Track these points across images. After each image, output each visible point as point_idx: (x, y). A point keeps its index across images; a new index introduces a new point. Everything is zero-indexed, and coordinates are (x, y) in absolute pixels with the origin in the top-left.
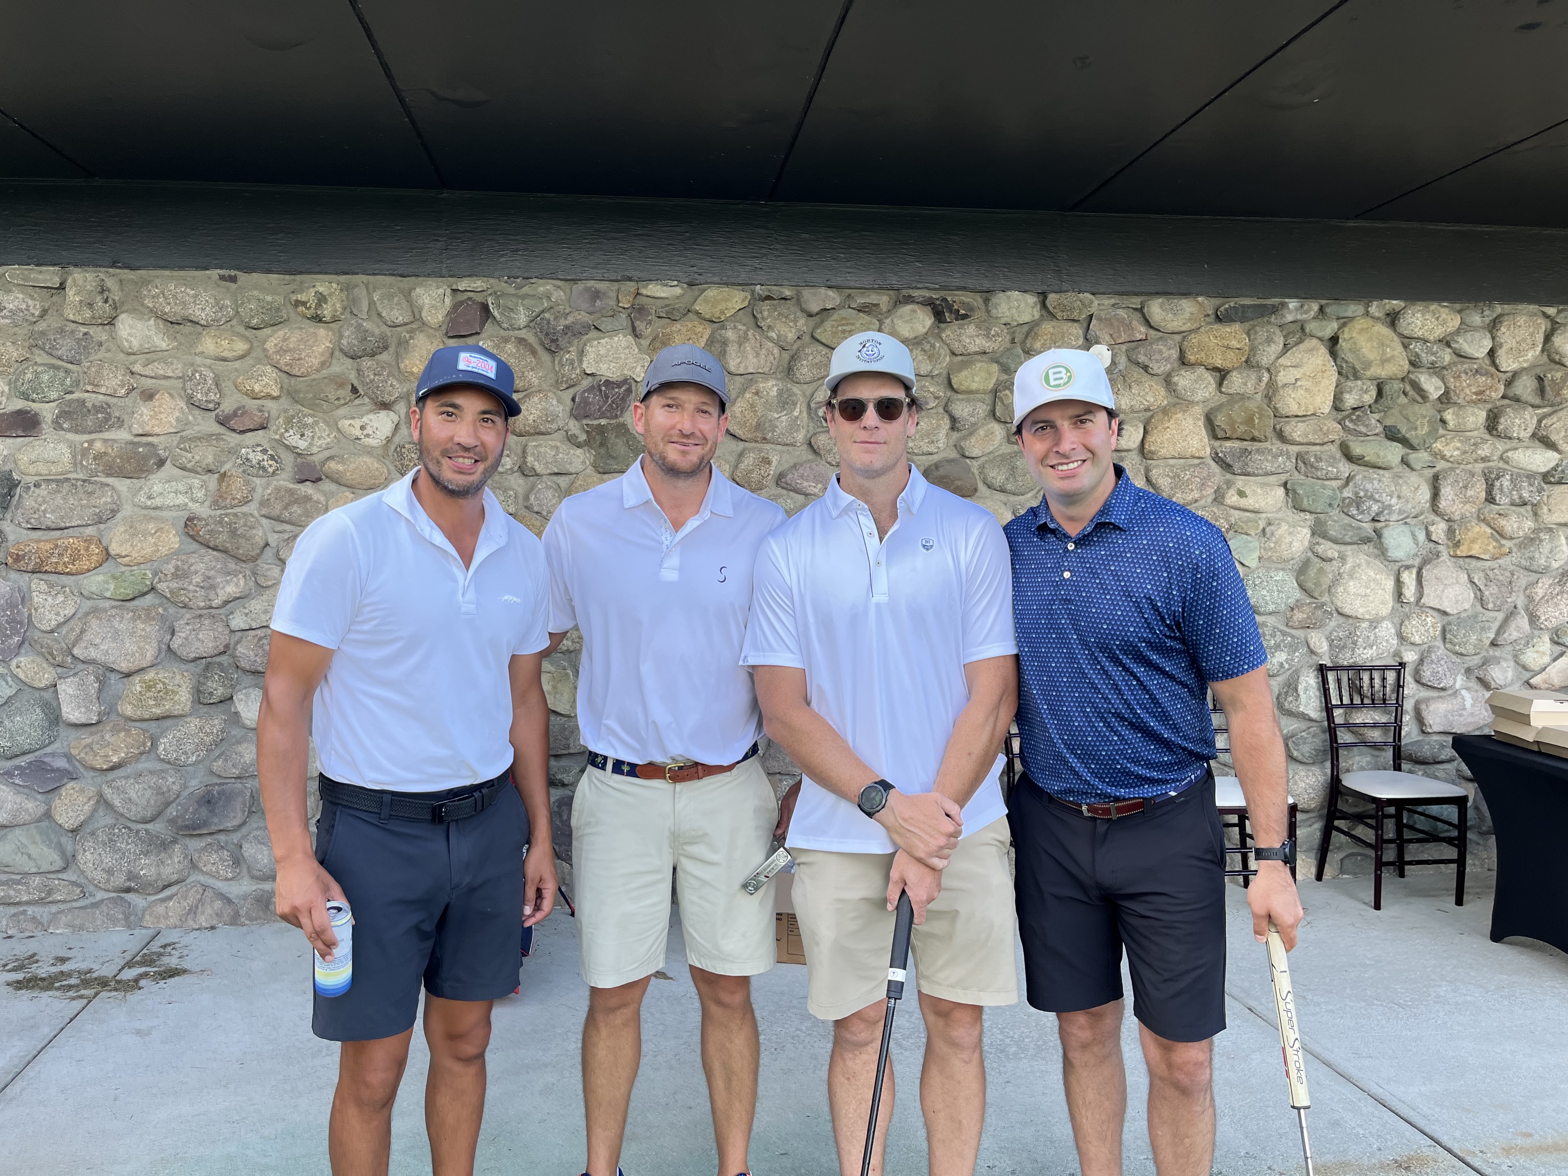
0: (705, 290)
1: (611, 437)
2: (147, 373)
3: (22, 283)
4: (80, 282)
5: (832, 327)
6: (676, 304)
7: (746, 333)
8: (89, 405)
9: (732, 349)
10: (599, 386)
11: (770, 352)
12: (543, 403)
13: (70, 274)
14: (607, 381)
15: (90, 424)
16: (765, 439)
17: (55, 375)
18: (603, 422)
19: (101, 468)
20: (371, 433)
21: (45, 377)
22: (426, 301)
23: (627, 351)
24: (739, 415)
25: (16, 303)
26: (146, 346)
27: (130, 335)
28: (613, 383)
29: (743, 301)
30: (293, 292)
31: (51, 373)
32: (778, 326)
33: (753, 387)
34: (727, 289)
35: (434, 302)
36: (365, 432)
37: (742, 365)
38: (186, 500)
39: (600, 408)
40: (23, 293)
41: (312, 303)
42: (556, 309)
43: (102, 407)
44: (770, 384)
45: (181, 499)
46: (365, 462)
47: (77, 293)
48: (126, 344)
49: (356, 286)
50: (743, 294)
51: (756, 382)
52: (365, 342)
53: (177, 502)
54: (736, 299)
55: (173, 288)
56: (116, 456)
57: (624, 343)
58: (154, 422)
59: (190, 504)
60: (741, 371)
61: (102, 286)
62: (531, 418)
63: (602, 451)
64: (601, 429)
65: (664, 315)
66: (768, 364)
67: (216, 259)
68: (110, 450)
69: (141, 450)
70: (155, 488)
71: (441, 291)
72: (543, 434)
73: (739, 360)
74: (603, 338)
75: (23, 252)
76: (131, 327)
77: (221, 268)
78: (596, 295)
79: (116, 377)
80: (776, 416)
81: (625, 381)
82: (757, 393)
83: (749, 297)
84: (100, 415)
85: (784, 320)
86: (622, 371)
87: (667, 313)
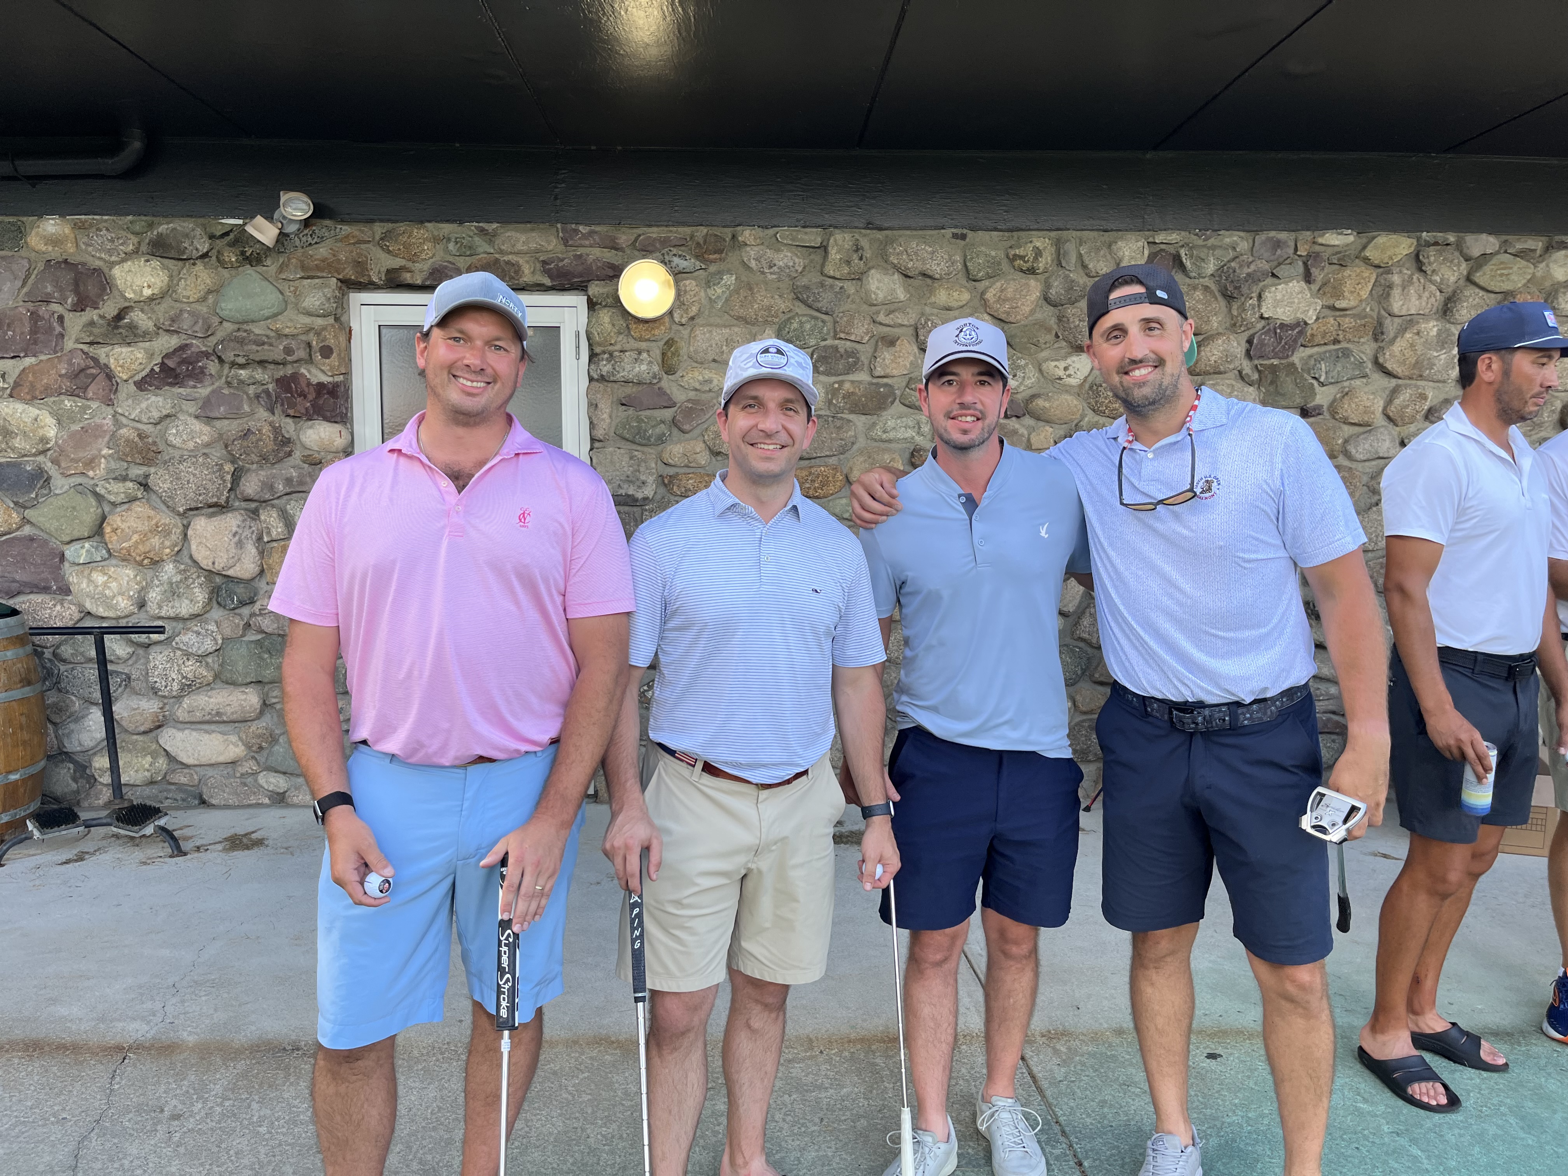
0: (1374, 238)
1: (1282, 375)
2: (887, 322)
3: (790, 242)
4: (840, 243)
5: (1492, 270)
6: (1346, 251)
7: (1411, 277)
8: (842, 350)
9: (1396, 292)
10: (1275, 329)
11: (1432, 294)
12: (1225, 345)
13: (831, 235)
14: (1281, 324)
15: (841, 367)
16: (1421, 376)
17: (816, 325)
18: (1276, 362)
19: (848, 406)
20: (1072, 373)
21: (808, 326)
22: (1127, 253)
23: (1300, 296)
24: (1397, 354)
25: (785, 261)
26: (889, 298)
27: (878, 288)
28: (1287, 325)
29: (1410, 247)
30: (1011, 247)
31: (813, 322)
32: (1442, 271)
33: (1415, 327)
34: (1395, 236)
35: (1133, 254)
36: (1067, 373)
37: (1405, 307)
38: (914, 434)
39: (1275, 349)
40: (791, 252)
41: (1030, 256)
42: (1241, 258)
43: (853, 352)
44: (1431, 324)
45: (910, 433)
46: (1066, 400)
47: (838, 252)
48: (873, 296)
49: (1068, 240)
50: (1409, 241)
51: (1418, 323)
52: (1071, 292)
53: (907, 435)
54: (1403, 246)
55: (914, 246)
56: (863, 396)
57: (1297, 289)
58: (894, 365)
59: (916, 437)
60: (1403, 313)
61: (857, 245)
62: (1213, 358)
63: (1271, 389)
64: (1273, 369)
65: (1336, 262)
66: (1429, 306)
67: (952, 219)
68: (857, 390)
69: (882, 390)
70: (889, 423)
71: (1140, 244)
72: (1220, 373)
73: (1401, 303)
74: (1280, 284)
75: (792, 215)
76: (879, 281)
77: (956, 227)
78: (1278, 244)
79: (863, 325)
80: (1435, 354)
81: (1298, 324)
82: (1418, 333)
83: (1415, 243)
84: (850, 360)
85: (1448, 264)
86: (1296, 314)
87: (1339, 260)
